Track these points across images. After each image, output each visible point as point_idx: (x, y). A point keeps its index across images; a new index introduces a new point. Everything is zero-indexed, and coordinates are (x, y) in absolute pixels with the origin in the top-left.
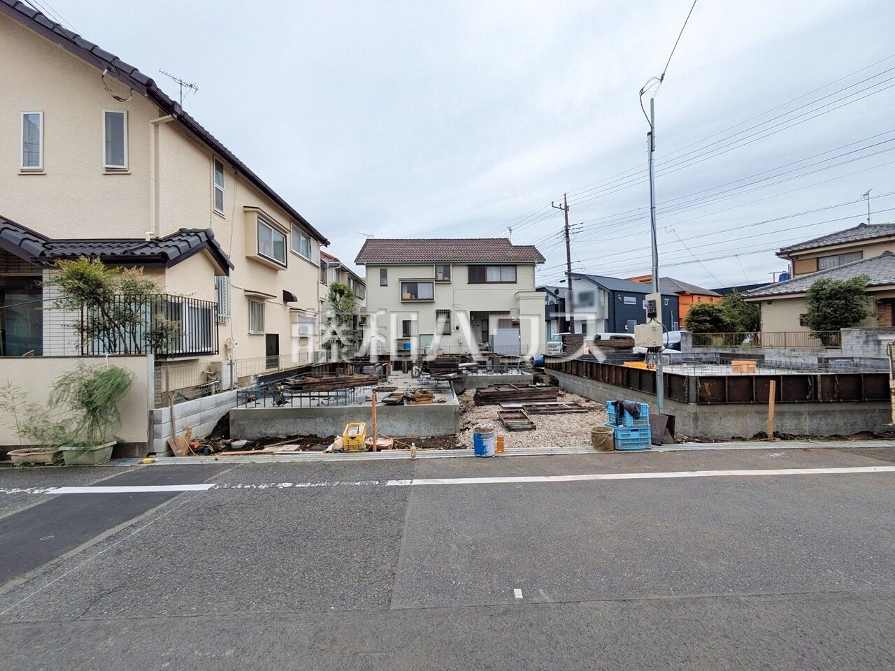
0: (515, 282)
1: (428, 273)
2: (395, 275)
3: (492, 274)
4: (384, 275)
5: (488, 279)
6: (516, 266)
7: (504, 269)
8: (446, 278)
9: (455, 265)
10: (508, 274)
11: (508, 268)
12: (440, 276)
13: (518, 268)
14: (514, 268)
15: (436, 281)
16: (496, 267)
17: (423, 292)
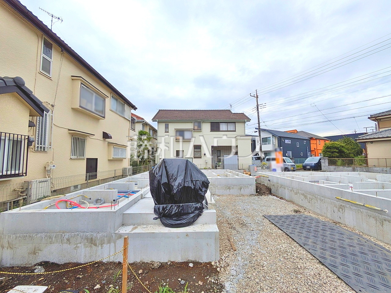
0: (235, 131)
1: (190, 126)
2: (173, 127)
3: (223, 127)
4: (167, 127)
5: (221, 129)
6: (235, 122)
7: (229, 124)
8: (199, 129)
9: (204, 122)
10: (231, 127)
11: (231, 123)
12: (196, 128)
13: (236, 124)
14: (234, 123)
15: (194, 130)
16: (225, 123)
17: (187, 135)
